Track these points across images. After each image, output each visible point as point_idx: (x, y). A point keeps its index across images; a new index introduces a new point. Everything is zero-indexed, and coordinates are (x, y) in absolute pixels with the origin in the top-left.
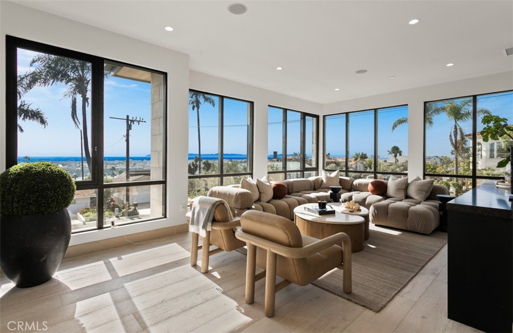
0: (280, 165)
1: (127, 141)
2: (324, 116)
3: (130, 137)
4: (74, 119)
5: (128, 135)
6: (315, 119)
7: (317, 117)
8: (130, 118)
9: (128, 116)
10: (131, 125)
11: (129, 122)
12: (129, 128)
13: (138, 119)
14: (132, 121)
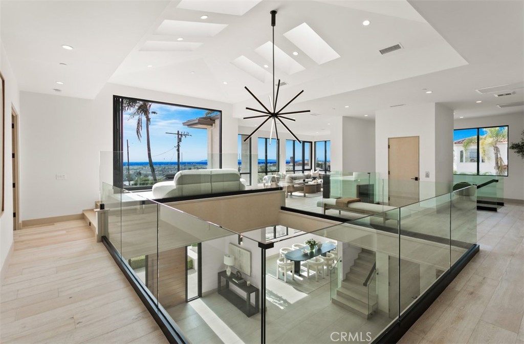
0: (291, 168)
1: (178, 150)
2: (315, 142)
3: (180, 148)
4: (138, 134)
5: (178, 146)
6: (310, 144)
7: (311, 143)
8: (180, 133)
9: (178, 132)
10: (181, 139)
11: (180, 136)
12: (180, 140)
13: (186, 134)
14: (181, 135)
